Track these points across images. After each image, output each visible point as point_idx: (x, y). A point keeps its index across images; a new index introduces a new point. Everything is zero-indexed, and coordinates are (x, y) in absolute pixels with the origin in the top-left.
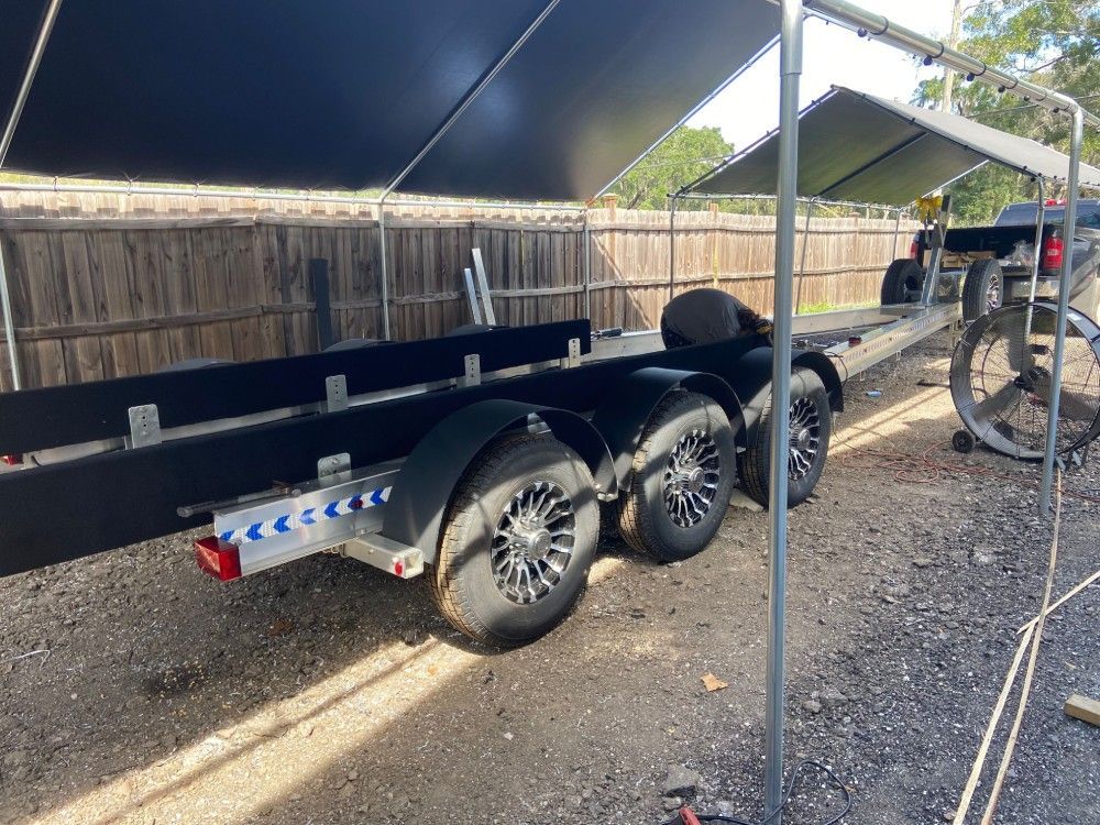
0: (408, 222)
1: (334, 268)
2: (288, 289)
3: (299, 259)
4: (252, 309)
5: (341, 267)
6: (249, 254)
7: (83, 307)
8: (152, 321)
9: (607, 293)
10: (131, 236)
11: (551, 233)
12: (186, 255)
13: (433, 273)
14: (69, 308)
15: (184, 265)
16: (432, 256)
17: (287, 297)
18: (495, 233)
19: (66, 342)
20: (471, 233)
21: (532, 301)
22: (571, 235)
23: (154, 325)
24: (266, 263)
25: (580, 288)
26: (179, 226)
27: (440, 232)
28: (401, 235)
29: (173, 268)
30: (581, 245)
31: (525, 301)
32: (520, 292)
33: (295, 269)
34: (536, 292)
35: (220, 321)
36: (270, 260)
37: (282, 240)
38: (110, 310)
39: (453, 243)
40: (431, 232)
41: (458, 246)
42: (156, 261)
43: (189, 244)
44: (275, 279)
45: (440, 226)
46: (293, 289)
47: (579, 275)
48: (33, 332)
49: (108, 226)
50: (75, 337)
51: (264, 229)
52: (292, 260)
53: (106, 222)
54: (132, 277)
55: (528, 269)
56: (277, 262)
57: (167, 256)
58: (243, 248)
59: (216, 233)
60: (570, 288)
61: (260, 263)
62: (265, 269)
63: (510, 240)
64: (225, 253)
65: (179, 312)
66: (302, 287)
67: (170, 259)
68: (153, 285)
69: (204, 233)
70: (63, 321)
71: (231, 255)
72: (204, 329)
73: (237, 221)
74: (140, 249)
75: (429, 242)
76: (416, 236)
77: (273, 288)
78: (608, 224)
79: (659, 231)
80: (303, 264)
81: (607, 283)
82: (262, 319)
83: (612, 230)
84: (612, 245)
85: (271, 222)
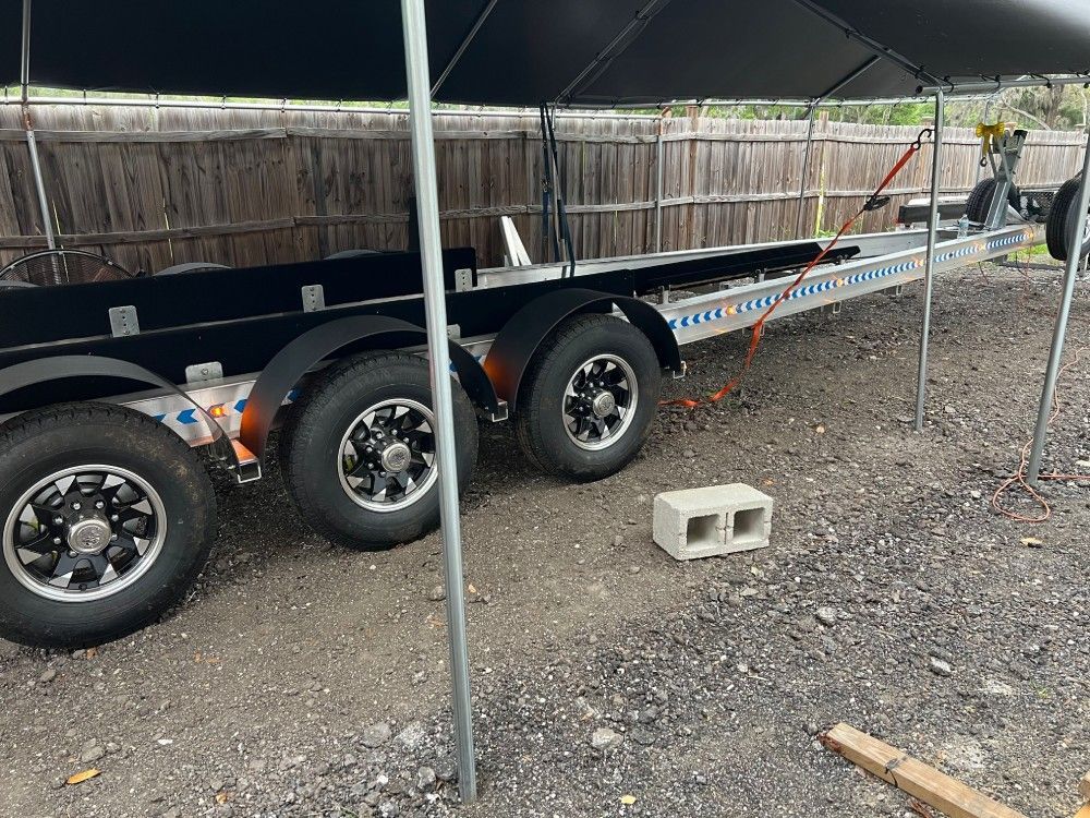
0: (452, 134)
1: (371, 181)
2: (323, 201)
3: (333, 172)
4: (284, 221)
5: (378, 181)
6: (282, 166)
7: (120, 216)
8: (186, 231)
9: (684, 211)
10: (166, 149)
11: (619, 144)
12: (218, 168)
13: (479, 187)
14: (108, 218)
15: (217, 177)
16: (479, 170)
17: (321, 209)
19: (105, 249)
20: (523, 144)
21: (594, 219)
22: (643, 147)
23: (189, 235)
24: (300, 176)
25: (650, 204)
26: (211, 138)
27: (488, 144)
28: (444, 148)
29: (207, 180)
30: (655, 158)
31: (585, 217)
32: (578, 208)
33: (330, 182)
34: (598, 208)
35: (254, 232)
36: (304, 173)
37: (316, 152)
38: (146, 218)
39: (503, 156)
40: (478, 143)
41: (508, 159)
42: (189, 173)
43: (221, 157)
44: (309, 191)
45: (488, 137)
46: (329, 200)
47: (650, 191)
48: (72, 240)
49: (140, 139)
50: (115, 244)
51: (296, 141)
52: (326, 174)
53: (138, 135)
54: (167, 191)
55: (590, 184)
56: (311, 175)
57: (200, 168)
58: (276, 160)
59: (248, 145)
60: (639, 204)
61: (294, 177)
62: (299, 181)
63: (569, 152)
64: (258, 165)
65: (213, 224)
66: (337, 200)
67: (204, 172)
68: (187, 196)
69: (237, 145)
70: (101, 228)
71: (263, 166)
72: (237, 240)
73: (268, 133)
74: (174, 161)
75: (476, 155)
76: (461, 147)
77: (307, 201)
78: (688, 134)
79: (752, 142)
80: (338, 176)
81: (685, 199)
82: (295, 231)
83: (693, 141)
84: (692, 157)
85: (304, 134)
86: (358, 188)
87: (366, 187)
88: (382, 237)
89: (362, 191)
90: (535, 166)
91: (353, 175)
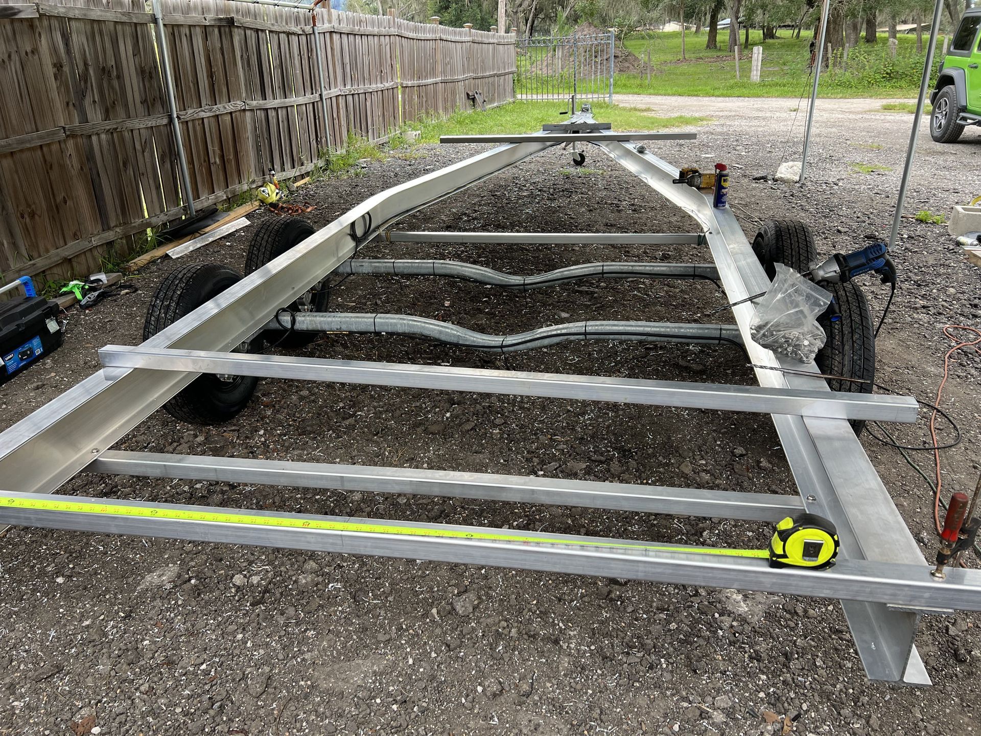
0: (179, 18)
1: (118, 77)
2: (82, 104)
3: (86, 65)
4: (54, 133)
5: (126, 74)
6: (36, 57)
9: (334, 100)
11: (288, 34)
13: (206, 82)
17: (83, 115)
18: (248, 32)
20: (231, 32)
21: (284, 113)
22: (303, 37)
24: (55, 69)
25: (316, 96)
27: (206, 30)
28: (173, 34)
30: (311, 50)
31: (279, 113)
32: (274, 103)
33: (85, 77)
34: (286, 102)
35: (22, 151)
36: (58, 66)
37: (67, 39)
39: (217, 45)
40: (198, 30)
41: (222, 49)
44: (67, 91)
45: (205, 22)
46: (87, 103)
47: (312, 84)
51: (45, 23)
52: (79, 67)
55: (278, 76)
56: (66, 69)
58: (29, 49)
60: (309, 98)
61: (50, 71)
62: (56, 79)
63: (260, 42)
64: (9, 56)
66: (94, 102)
71: (16, 58)
73: (20, 12)
75: (198, 44)
76: (186, 35)
77: (68, 104)
78: (327, 26)
79: (362, 35)
80: (91, 72)
81: (334, 92)
82: (63, 146)
83: (331, 32)
84: (332, 49)
85: (55, 12)
86: (110, 84)
87: (116, 83)
88: (138, 147)
89: (113, 88)
90: (242, 56)
91: (104, 68)
